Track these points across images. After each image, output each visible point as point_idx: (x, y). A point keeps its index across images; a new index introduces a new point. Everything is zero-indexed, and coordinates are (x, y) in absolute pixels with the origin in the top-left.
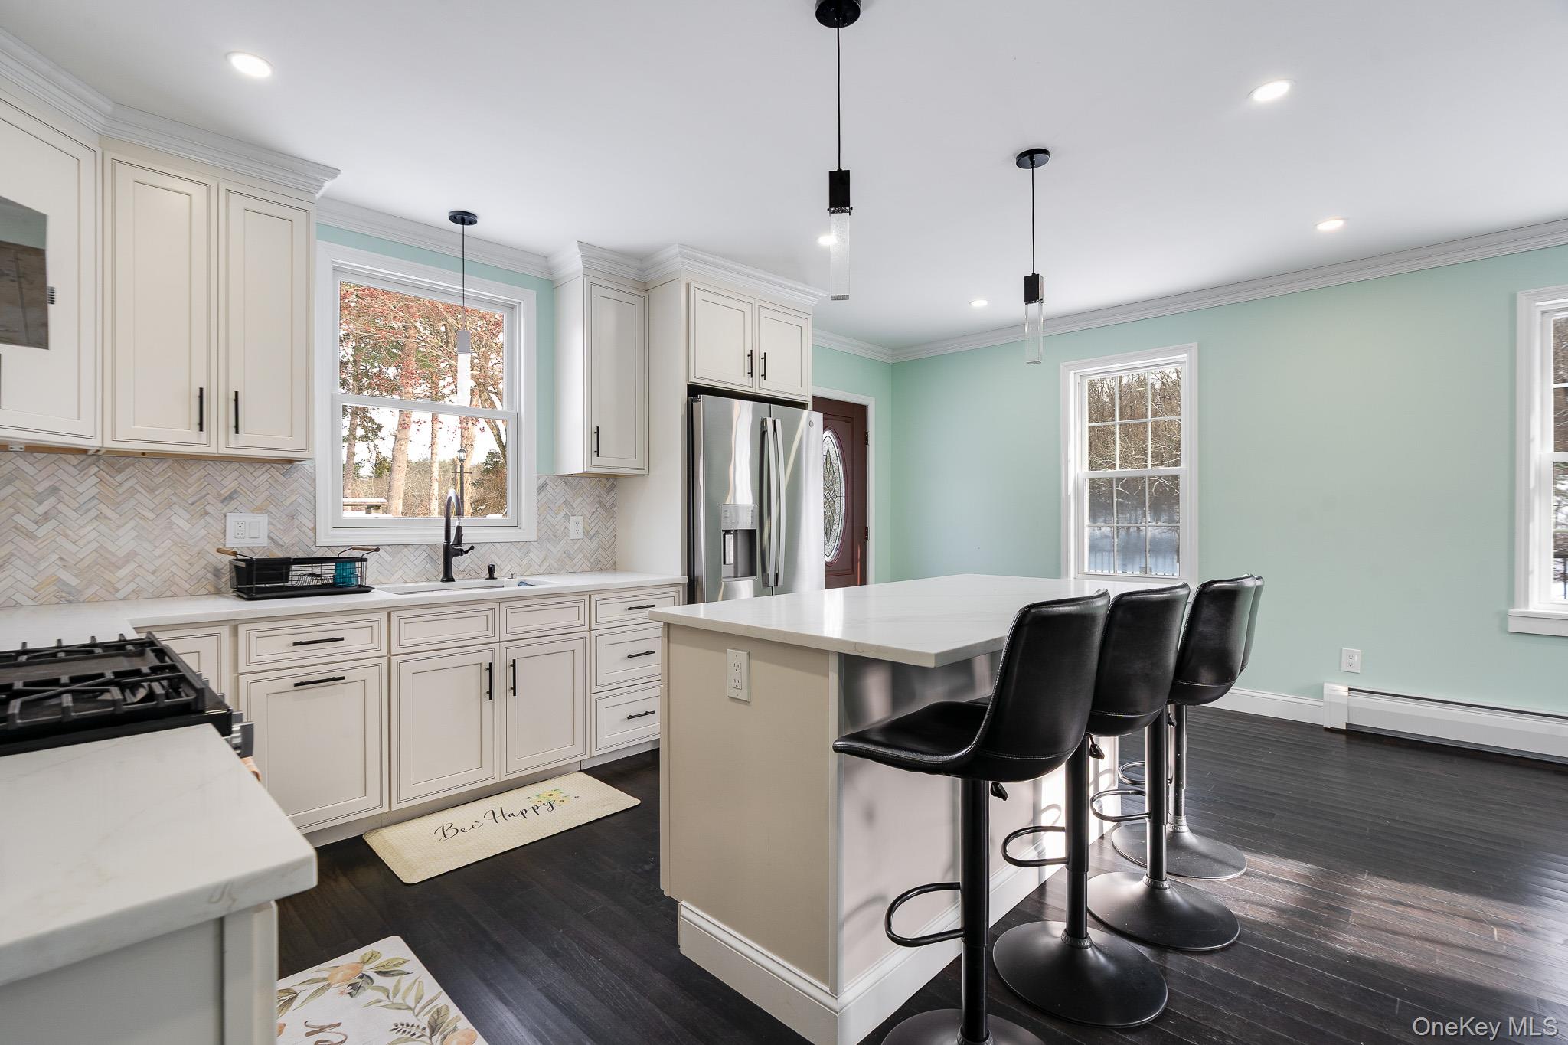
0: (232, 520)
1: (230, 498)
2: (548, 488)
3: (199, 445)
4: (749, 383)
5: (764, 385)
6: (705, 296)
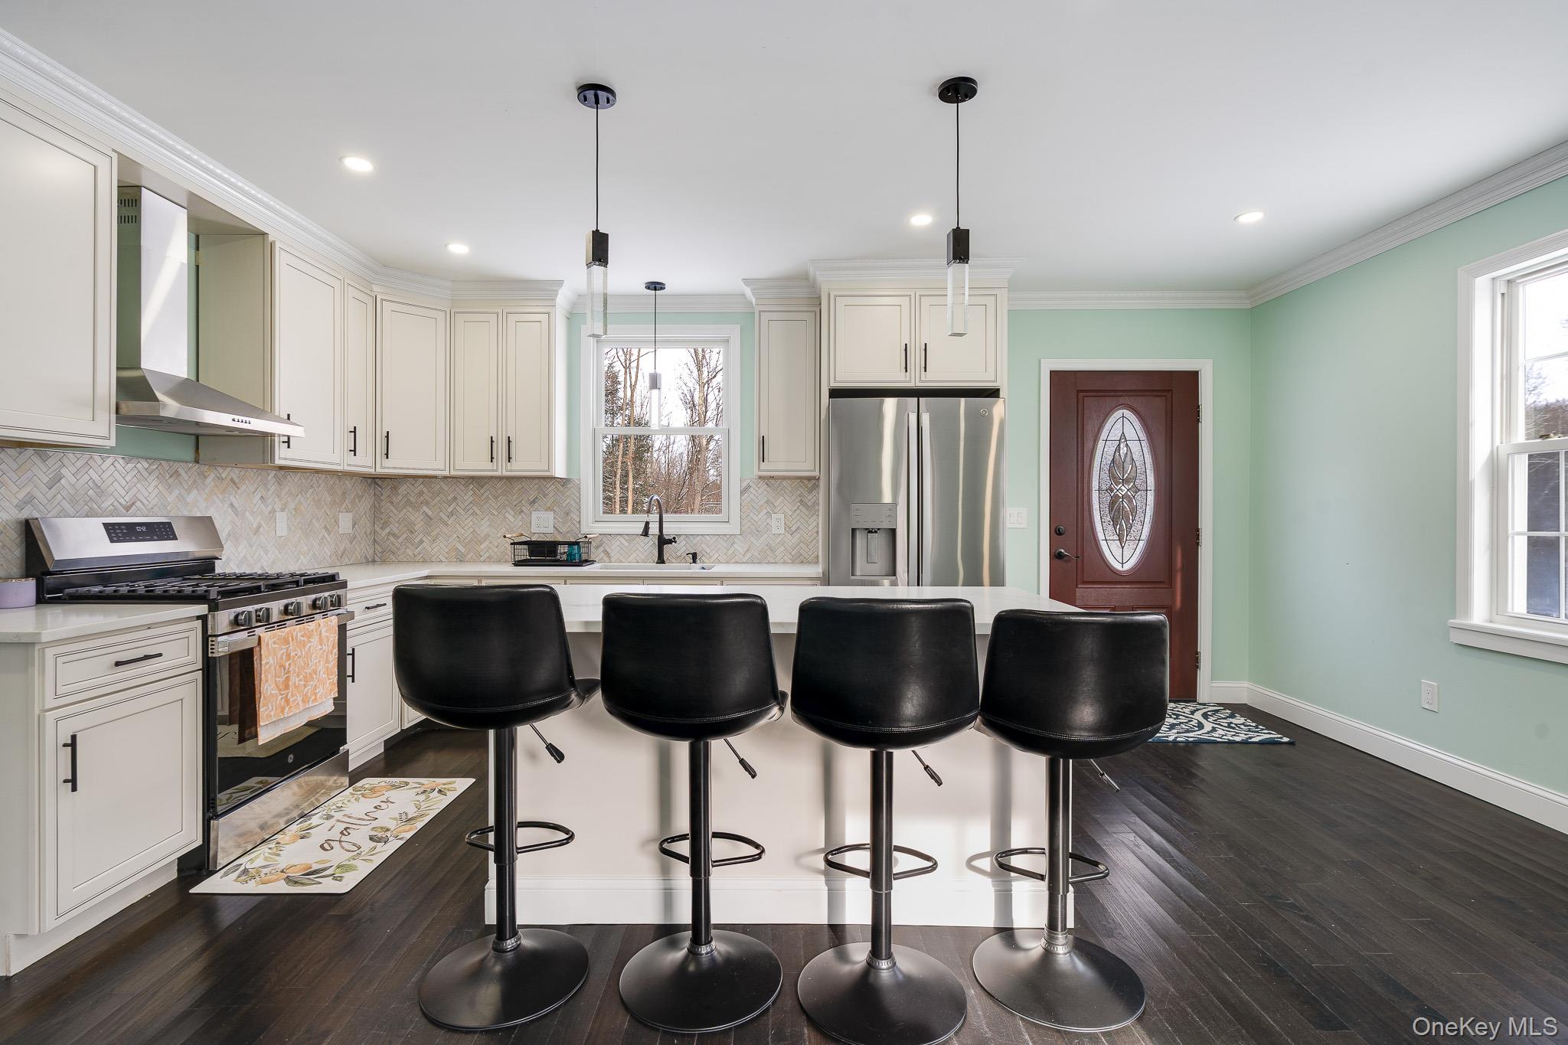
0: (534, 515)
1: (534, 502)
2: (751, 489)
3: (493, 471)
4: (906, 377)
5: (926, 377)
6: (849, 301)
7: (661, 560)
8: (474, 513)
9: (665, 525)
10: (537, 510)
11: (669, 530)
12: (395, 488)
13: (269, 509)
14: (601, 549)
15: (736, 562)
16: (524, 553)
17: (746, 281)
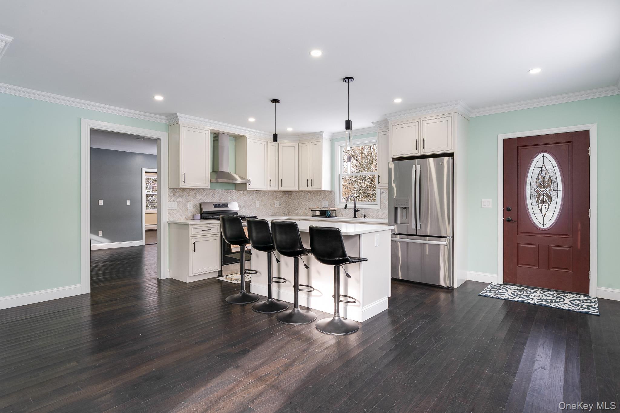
0: (323, 202)
1: (323, 198)
2: (384, 193)
3: (308, 189)
4: (417, 152)
5: (424, 151)
6: (398, 126)
7: (355, 217)
8: (309, 202)
9: (356, 205)
10: (324, 200)
11: (357, 207)
12: (291, 194)
13: (254, 200)
14: (340, 213)
15: (379, 218)
16: (318, 213)
17: (373, 123)
